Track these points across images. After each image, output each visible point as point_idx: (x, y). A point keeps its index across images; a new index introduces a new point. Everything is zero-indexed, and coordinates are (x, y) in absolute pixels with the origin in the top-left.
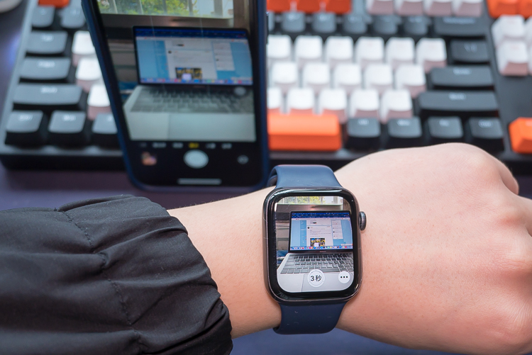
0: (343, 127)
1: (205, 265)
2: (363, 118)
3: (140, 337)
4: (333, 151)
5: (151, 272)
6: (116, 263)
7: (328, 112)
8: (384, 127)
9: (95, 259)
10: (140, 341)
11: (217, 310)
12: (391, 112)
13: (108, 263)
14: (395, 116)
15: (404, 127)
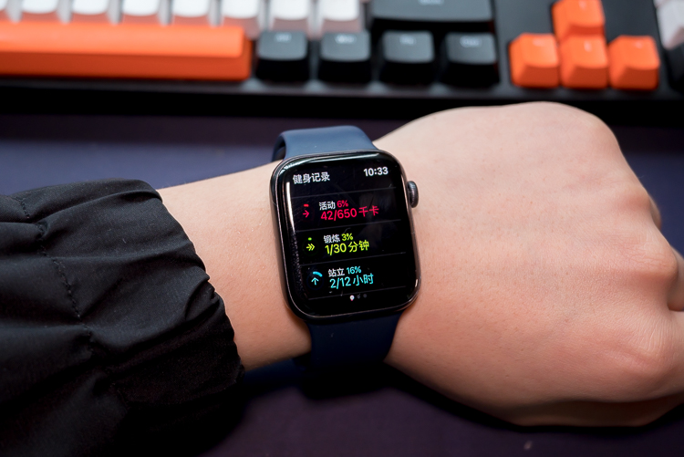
0: (253, 44)
1: (185, 237)
2: (284, 31)
3: (91, 333)
4: (237, 82)
5: (110, 246)
6: (59, 234)
7: (231, 22)
8: (313, 45)
9: (31, 229)
10: (92, 340)
11: (206, 296)
12: (328, 22)
13: (46, 233)
14: (333, 27)
15: (346, 45)
